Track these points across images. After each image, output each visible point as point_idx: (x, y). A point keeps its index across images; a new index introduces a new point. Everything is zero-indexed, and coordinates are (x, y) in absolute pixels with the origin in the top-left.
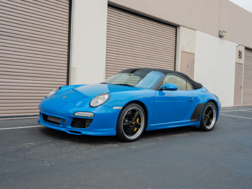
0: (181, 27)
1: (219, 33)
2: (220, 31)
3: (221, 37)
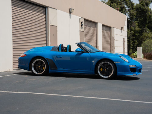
0: (49, 8)
1: (70, 10)
2: (70, 9)
3: (70, 13)
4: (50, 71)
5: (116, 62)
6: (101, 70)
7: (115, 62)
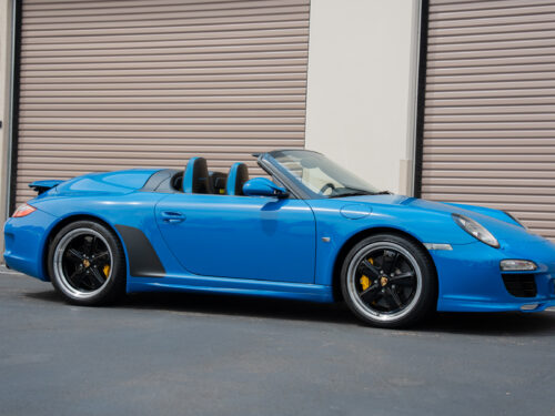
4: (132, 282)
5: (435, 246)
6: (365, 282)
7: (428, 246)
